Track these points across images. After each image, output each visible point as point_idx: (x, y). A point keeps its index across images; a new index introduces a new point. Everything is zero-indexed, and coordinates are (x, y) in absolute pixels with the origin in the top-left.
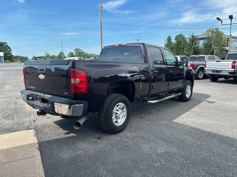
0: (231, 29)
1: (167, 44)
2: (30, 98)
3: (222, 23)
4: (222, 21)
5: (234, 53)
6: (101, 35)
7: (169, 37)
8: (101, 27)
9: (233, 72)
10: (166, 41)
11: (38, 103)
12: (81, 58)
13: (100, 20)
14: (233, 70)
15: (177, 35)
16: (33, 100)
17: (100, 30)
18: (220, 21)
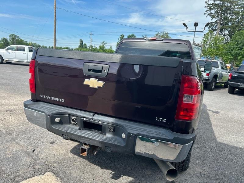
0: (194, 37)
1: (119, 43)
2: (57, 120)
3: (187, 29)
4: (187, 28)
5: (203, 60)
6: (55, 23)
7: (122, 36)
8: (55, 13)
9: (207, 78)
10: (119, 39)
11: (73, 129)
12: (33, 47)
13: (54, 5)
14: (207, 76)
15: (130, 35)
16: (61, 123)
17: (54, 16)
18: (186, 27)
